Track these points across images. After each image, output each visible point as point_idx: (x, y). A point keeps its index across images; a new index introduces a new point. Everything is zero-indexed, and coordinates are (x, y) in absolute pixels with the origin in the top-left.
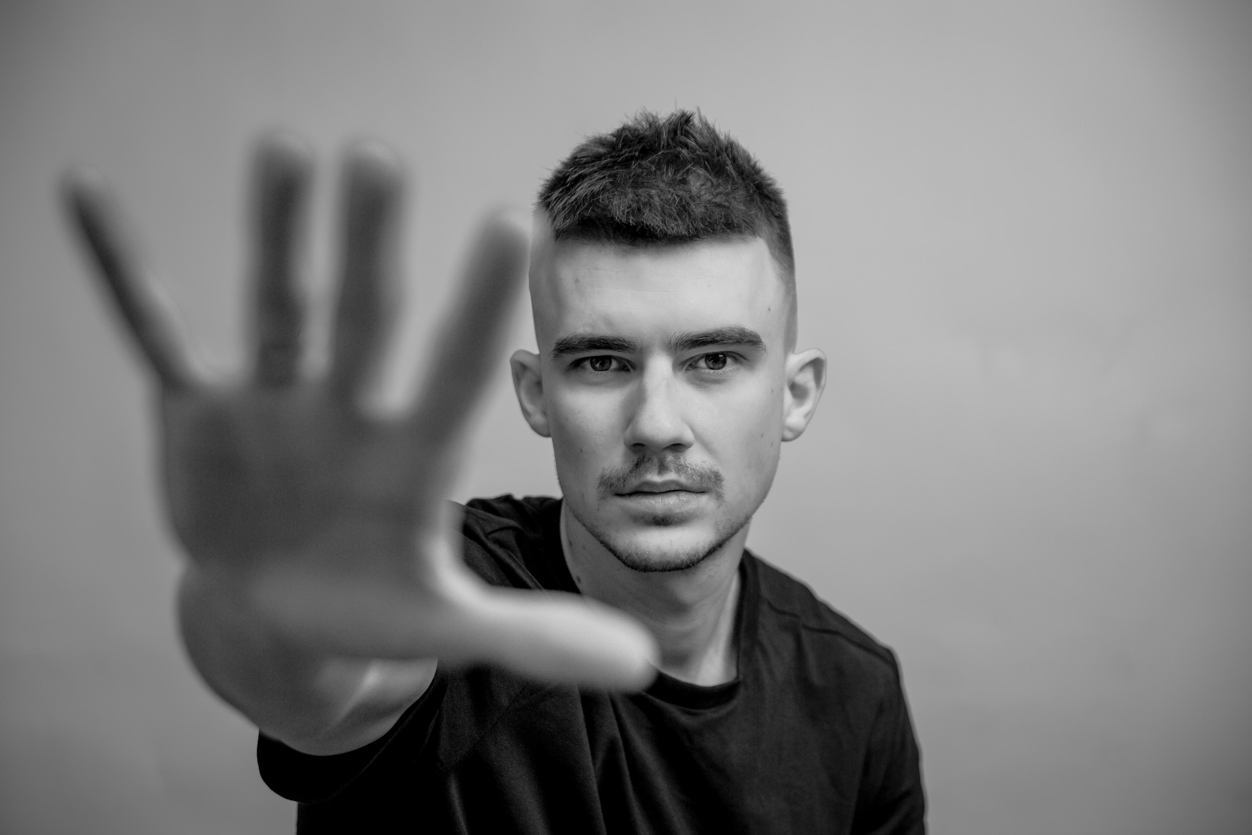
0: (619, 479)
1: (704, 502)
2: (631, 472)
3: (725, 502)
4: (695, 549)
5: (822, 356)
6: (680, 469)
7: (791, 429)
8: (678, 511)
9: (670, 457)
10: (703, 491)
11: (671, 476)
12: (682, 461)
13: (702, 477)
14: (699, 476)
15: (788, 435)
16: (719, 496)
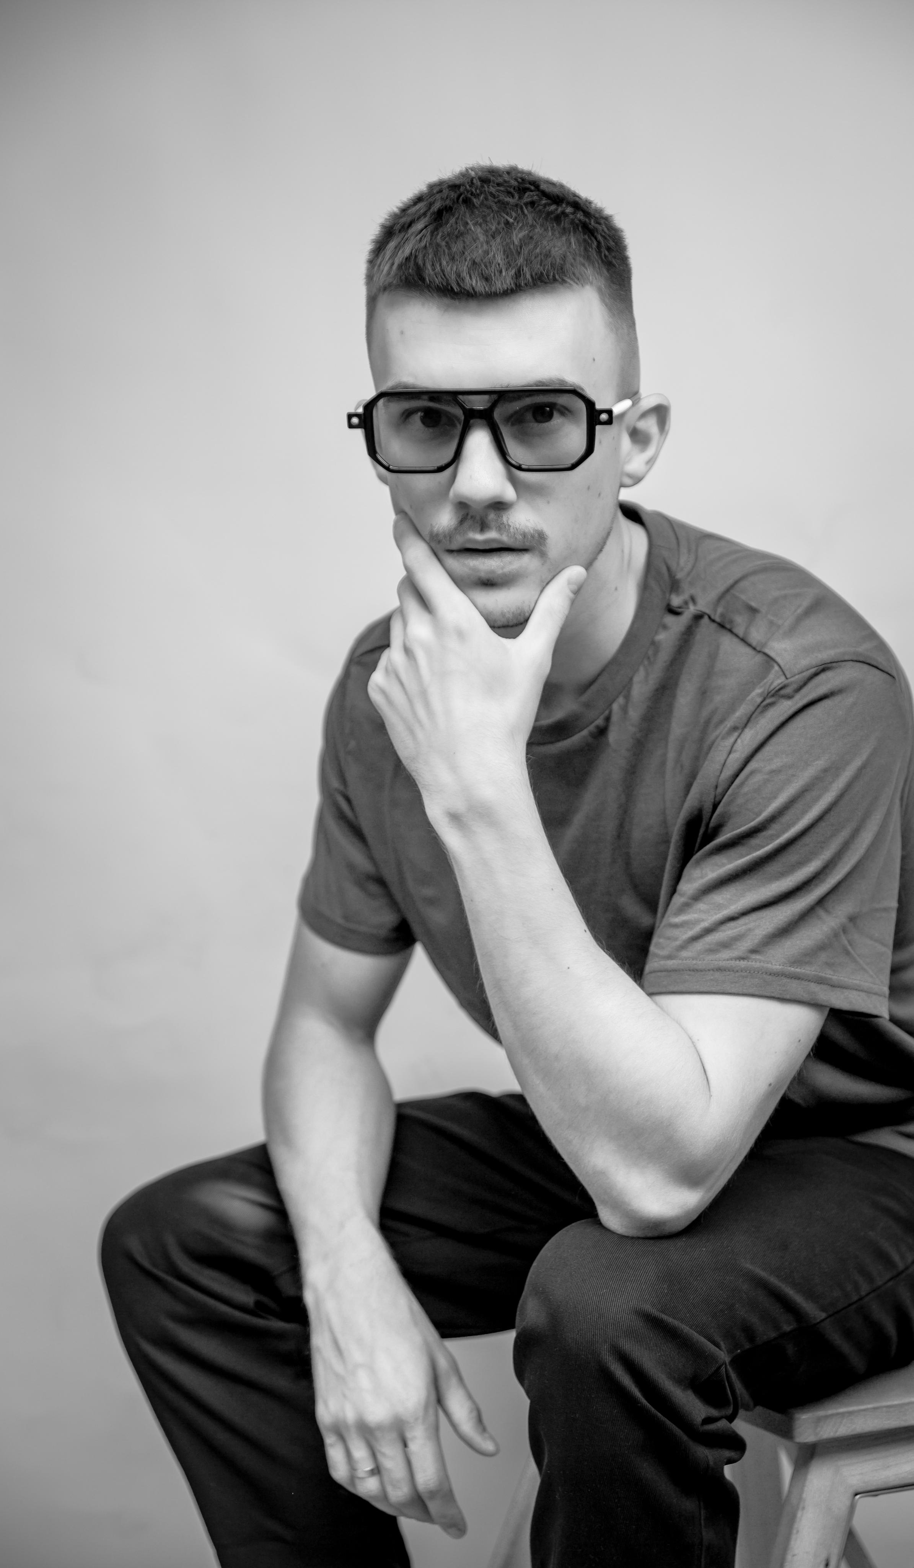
0: (445, 536)
1: (525, 562)
2: (456, 529)
3: (549, 559)
4: (520, 608)
5: (665, 403)
6: (501, 528)
7: (630, 476)
8: (500, 572)
9: (492, 516)
10: (525, 548)
11: (492, 535)
12: (505, 519)
13: (525, 536)
14: (521, 535)
15: (627, 481)
16: (543, 555)
